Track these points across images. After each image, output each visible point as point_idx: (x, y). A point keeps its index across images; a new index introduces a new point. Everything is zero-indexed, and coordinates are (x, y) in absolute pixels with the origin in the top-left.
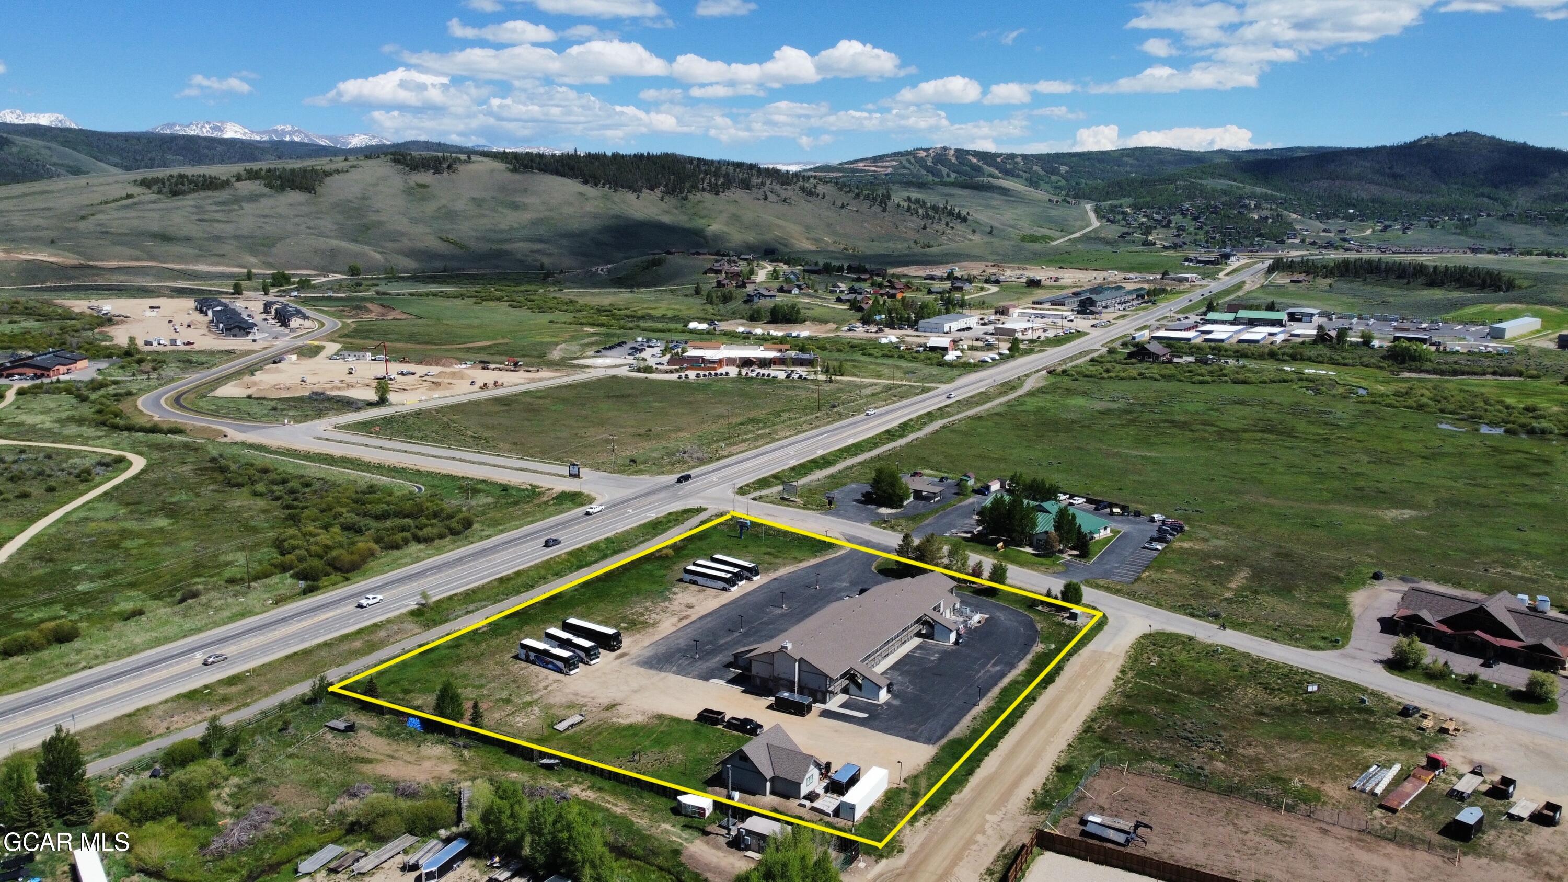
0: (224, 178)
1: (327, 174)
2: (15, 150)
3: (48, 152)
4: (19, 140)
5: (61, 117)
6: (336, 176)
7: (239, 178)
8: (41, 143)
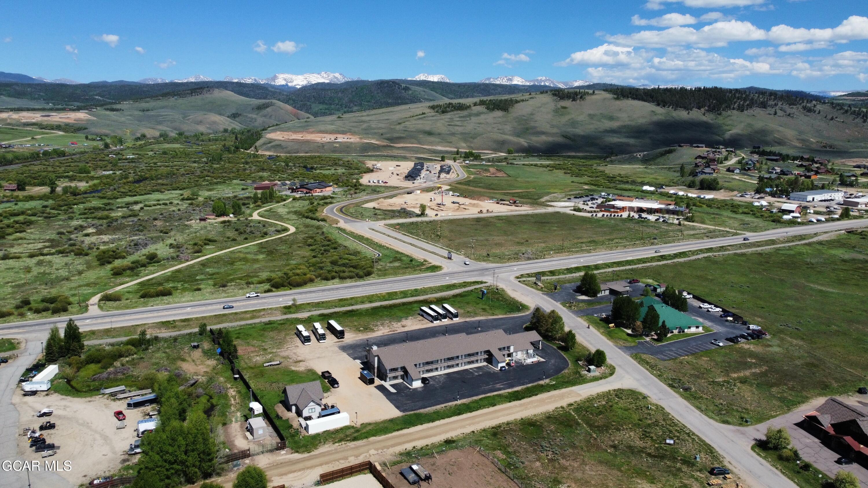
0: (468, 105)
1: (517, 102)
2: (410, 92)
3: (424, 93)
4: (414, 88)
5: (443, 76)
6: (521, 103)
7: (475, 104)
8: (422, 89)
